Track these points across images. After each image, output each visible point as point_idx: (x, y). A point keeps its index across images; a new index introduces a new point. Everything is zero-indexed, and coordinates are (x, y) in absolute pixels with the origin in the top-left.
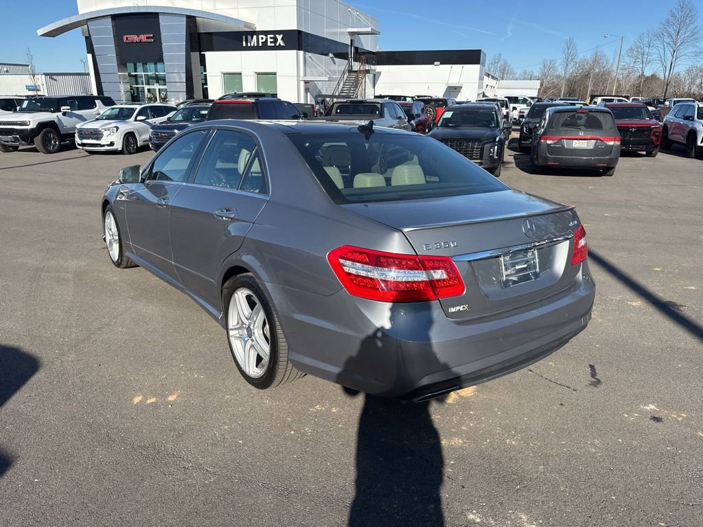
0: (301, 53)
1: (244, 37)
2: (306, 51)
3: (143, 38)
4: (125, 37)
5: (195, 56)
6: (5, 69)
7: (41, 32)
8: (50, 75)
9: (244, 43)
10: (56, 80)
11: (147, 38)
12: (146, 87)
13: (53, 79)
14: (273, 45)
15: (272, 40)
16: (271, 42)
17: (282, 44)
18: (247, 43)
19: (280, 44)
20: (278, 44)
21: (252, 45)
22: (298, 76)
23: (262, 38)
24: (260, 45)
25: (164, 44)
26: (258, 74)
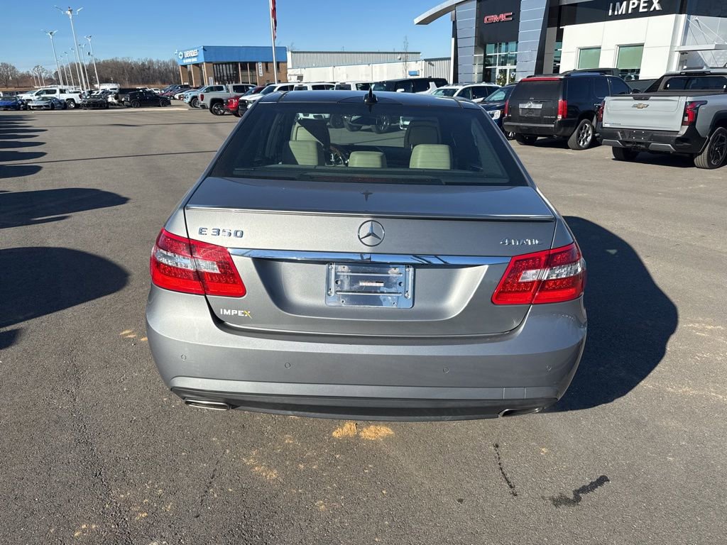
0: (683, 17)
1: (611, 4)
2: (690, 13)
3: (503, 17)
4: (486, 19)
5: (552, 31)
6: (399, 57)
7: (417, 20)
8: (429, 61)
9: (610, 11)
10: (433, 65)
11: (507, 17)
12: (498, 68)
13: (431, 64)
14: (646, 10)
15: (646, 5)
16: (644, 7)
17: (658, 8)
18: (613, 11)
19: (655, 8)
20: (652, 9)
21: (620, 13)
22: (672, 46)
23: (634, 4)
24: (630, 12)
25: (521, 21)
26: (620, 46)
